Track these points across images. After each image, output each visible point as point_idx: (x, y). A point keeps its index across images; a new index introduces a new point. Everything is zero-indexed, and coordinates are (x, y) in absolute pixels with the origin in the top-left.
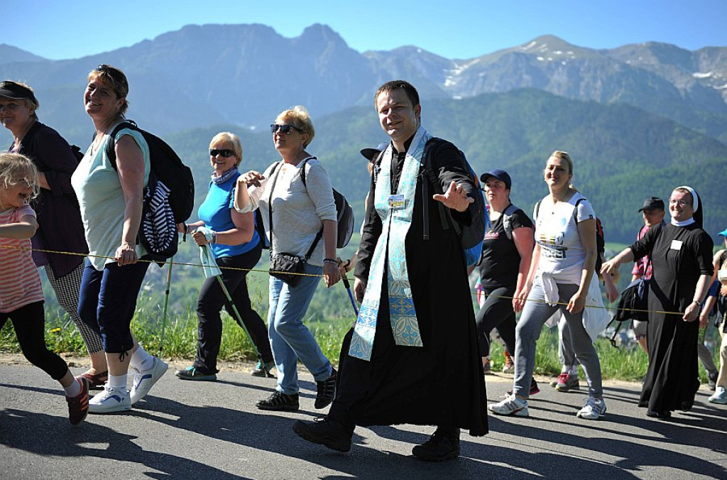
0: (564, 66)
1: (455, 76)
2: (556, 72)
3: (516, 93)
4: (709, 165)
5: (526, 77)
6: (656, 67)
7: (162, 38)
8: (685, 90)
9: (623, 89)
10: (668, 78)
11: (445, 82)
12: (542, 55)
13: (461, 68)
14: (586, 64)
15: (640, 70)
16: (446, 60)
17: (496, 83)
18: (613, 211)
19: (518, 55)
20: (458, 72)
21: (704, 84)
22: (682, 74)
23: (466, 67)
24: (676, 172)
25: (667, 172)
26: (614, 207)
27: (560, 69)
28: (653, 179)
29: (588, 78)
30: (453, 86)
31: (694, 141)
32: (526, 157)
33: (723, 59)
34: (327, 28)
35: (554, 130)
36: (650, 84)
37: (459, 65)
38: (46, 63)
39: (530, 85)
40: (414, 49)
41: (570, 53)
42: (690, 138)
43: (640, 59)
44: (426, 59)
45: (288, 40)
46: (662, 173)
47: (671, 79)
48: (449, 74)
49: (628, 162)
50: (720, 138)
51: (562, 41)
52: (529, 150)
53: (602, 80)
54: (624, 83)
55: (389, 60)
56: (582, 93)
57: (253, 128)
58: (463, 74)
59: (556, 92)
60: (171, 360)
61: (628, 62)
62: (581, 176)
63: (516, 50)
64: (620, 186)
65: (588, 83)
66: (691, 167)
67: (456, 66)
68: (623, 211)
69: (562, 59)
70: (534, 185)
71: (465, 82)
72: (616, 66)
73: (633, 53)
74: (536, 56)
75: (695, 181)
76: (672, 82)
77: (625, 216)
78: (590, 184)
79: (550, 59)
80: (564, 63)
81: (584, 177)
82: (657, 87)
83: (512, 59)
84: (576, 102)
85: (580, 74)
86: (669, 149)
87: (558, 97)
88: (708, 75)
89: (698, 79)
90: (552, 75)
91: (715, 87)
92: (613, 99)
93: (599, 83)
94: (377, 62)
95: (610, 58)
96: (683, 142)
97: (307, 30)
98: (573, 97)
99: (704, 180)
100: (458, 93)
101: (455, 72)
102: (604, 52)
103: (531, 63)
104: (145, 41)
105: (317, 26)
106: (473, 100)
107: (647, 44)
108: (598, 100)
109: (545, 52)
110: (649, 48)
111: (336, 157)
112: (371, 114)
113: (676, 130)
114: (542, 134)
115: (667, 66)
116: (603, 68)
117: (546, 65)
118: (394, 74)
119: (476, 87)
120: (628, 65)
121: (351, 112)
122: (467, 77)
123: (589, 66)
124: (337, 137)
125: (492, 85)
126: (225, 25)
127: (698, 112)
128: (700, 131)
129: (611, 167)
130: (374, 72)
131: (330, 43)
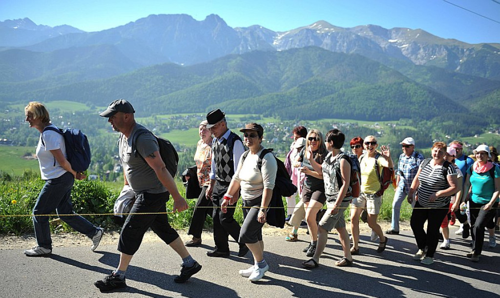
0: (329, 36)
1: (278, 40)
2: (326, 38)
3: (307, 48)
4: (395, 83)
5: (311, 41)
6: (372, 37)
7: (139, 21)
8: (385, 48)
9: (356, 47)
10: (377, 42)
11: (273, 43)
12: (319, 30)
14: (340, 34)
15: (364, 37)
16: (274, 32)
17: (297, 43)
18: (351, 105)
19: (308, 30)
20: (279, 38)
21: (393, 45)
22: (383, 40)
23: (283, 35)
24: (380, 86)
25: (376, 86)
26: (351, 103)
27: (327, 37)
28: (369, 90)
29: (340, 41)
30: (277, 44)
31: (388, 72)
32: (311, 79)
33: (402, 33)
34: (217, 15)
35: (324, 66)
36: (369, 45)
37: (280, 35)
38: (85, 33)
39: (313, 44)
40: (258, 26)
41: (332, 29)
42: (386, 71)
43: (365, 32)
44: (264, 32)
45: (199, 22)
46: (373, 86)
47: (379, 42)
48: (275, 39)
49: (358, 82)
50: (400, 71)
51: (329, 23)
52: (313, 75)
53: (347, 42)
54: (357, 44)
55: (247, 32)
56: (337, 49)
57: (182, 64)
58: (281, 39)
59: (325, 48)
61: (359, 34)
62: (337, 88)
63: (307, 28)
64: (354, 93)
65: (340, 44)
66: (387, 84)
69: (328, 32)
70: (315, 92)
71: (283, 43)
72: (353, 36)
73: (361, 30)
74: (316, 31)
75: (388, 91)
76: (379, 44)
77: (356, 107)
78: (341, 92)
79: (323, 32)
80: (329, 34)
81: (338, 89)
82: (372, 46)
83: (305, 31)
84: (335, 53)
85: (337, 40)
86: (377, 76)
87: (326, 50)
88: (395, 41)
89: (390, 43)
90: (324, 40)
91: (398, 47)
92: (351, 52)
93: (345, 44)
94: (241, 33)
95: (351, 32)
96: (384, 72)
97: (207, 17)
98: (333, 51)
99: (392, 90)
100: (279, 48)
102: (348, 29)
103: (314, 34)
104: (131, 22)
105: (212, 15)
106: (286, 51)
107: (368, 25)
108: (345, 52)
109: (320, 29)
110: (369, 27)
111: (222, 79)
112: (238, 58)
113: (381, 67)
114: (319, 68)
115: (377, 36)
116: (347, 37)
117: (321, 35)
118: (249, 39)
119: (288, 45)
120: (359, 36)
121: (229, 57)
122: (284, 41)
123: (341, 36)
124: (223, 69)
125: (295, 44)
126: (169, 15)
127: (390, 59)
128: (391, 67)
129: (350, 84)
130: (240, 37)
131: (219, 23)
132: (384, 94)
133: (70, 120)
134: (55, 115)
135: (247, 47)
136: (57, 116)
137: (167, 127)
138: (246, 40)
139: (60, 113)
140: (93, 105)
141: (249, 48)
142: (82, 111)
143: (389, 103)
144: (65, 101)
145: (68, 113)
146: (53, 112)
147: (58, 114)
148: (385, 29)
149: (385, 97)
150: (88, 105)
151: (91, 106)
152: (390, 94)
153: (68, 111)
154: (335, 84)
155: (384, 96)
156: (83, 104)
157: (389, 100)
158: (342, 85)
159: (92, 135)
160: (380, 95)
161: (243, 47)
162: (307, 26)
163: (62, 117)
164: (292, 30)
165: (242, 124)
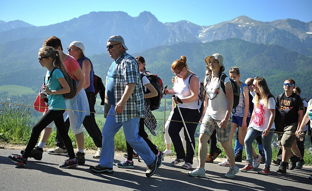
0: (250, 29)
1: (203, 33)
2: (246, 31)
3: (229, 40)
5: (233, 34)
6: (290, 29)
7: (82, 17)
8: (303, 39)
9: (276, 39)
10: (295, 35)
11: (199, 35)
13: (205, 30)
14: (259, 28)
15: (283, 30)
16: (199, 26)
17: (221, 36)
19: (230, 24)
20: (204, 31)
21: (310, 37)
22: (301, 32)
23: (208, 29)
24: (298, 74)
25: (294, 74)
27: (248, 30)
29: (260, 34)
30: (202, 37)
31: (307, 61)
34: (149, 12)
35: (245, 56)
36: (287, 37)
37: (205, 29)
38: (35, 27)
39: (235, 37)
40: (186, 22)
41: (253, 23)
42: (305, 60)
43: (283, 26)
44: (191, 26)
45: (133, 18)
46: (292, 75)
47: (297, 34)
48: (200, 32)
49: (277, 70)
51: (250, 18)
53: (266, 35)
54: (276, 36)
55: (175, 26)
56: (257, 40)
58: (206, 32)
59: (246, 40)
60: (87, 150)
61: (278, 27)
63: (229, 22)
64: (274, 80)
65: (259, 38)
66: (305, 72)
67: (204, 29)
68: (275, 91)
69: (249, 26)
71: (207, 36)
72: (273, 29)
73: (280, 24)
74: (238, 25)
75: (307, 78)
76: (297, 36)
79: (244, 26)
80: (250, 28)
82: (290, 38)
83: (227, 26)
84: (255, 44)
85: (257, 32)
86: (296, 65)
87: (247, 42)
89: (308, 34)
90: (245, 33)
92: (271, 44)
93: (265, 36)
94: (170, 27)
95: (270, 26)
96: (302, 61)
97: (141, 14)
98: (253, 42)
100: (204, 40)
101: (203, 32)
102: (267, 23)
103: (236, 28)
104: (75, 18)
105: (145, 12)
106: (211, 43)
107: (286, 19)
108: (265, 44)
109: (241, 23)
110: (287, 21)
111: (152, 67)
112: (167, 49)
113: (299, 56)
114: (240, 58)
115: (295, 29)
116: (267, 30)
117: (242, 28)
118: (177, 32)
119: (212, 38)
120: (278, 28)
121: (159, 48)
122: (208, 34)
123: (261, 29)
124: (153, 59)
125: (219, 37)
126: (107, 12)
127: (308, 49)
128: (309, 57)
129: (270, 72)
130: (169, 31)
131: (151, 19)
132: (302, 81)
133: (17, 102)
134: (4, 97)
135: (176, 40)
136: (5, 98)
137: (102, 109)
138: (174, 34)
139: (8, 95)
140: (38, 89)
141: (177, 40)
142: (28, 94)
143: (308, 90)
144: (14, 86)
145: (15, 96)
146: (2, 94)
147: (6, 97)
148: (302, 22)
149: (304, 83)
150: (33, 89)
151: (36, 90)
152: (308, 82)
153: (15, 94)
154: (255, 72)
155: (302, 83)
156: (29, 88)
157: (308, 87)
158: (262, 73)
159: (35, 115)
160: (299, 82)
161: (171, 40)
162: (230, 21)
163: (9, 99)
164: (216, 24)
165: (169, 107)
